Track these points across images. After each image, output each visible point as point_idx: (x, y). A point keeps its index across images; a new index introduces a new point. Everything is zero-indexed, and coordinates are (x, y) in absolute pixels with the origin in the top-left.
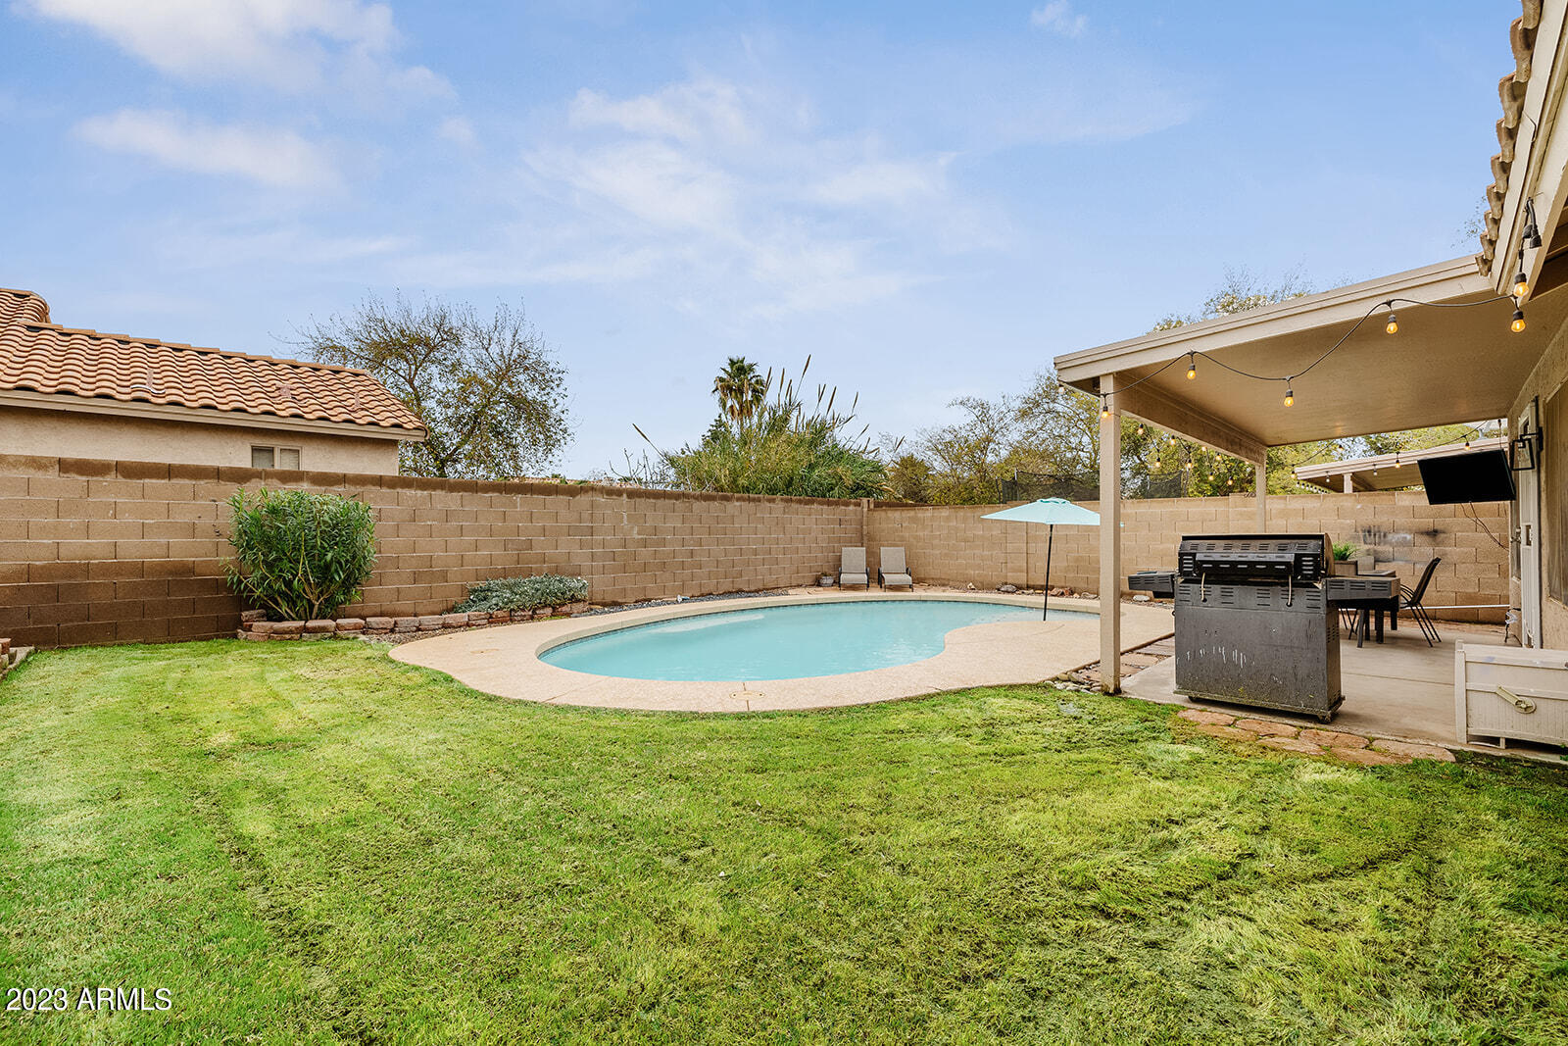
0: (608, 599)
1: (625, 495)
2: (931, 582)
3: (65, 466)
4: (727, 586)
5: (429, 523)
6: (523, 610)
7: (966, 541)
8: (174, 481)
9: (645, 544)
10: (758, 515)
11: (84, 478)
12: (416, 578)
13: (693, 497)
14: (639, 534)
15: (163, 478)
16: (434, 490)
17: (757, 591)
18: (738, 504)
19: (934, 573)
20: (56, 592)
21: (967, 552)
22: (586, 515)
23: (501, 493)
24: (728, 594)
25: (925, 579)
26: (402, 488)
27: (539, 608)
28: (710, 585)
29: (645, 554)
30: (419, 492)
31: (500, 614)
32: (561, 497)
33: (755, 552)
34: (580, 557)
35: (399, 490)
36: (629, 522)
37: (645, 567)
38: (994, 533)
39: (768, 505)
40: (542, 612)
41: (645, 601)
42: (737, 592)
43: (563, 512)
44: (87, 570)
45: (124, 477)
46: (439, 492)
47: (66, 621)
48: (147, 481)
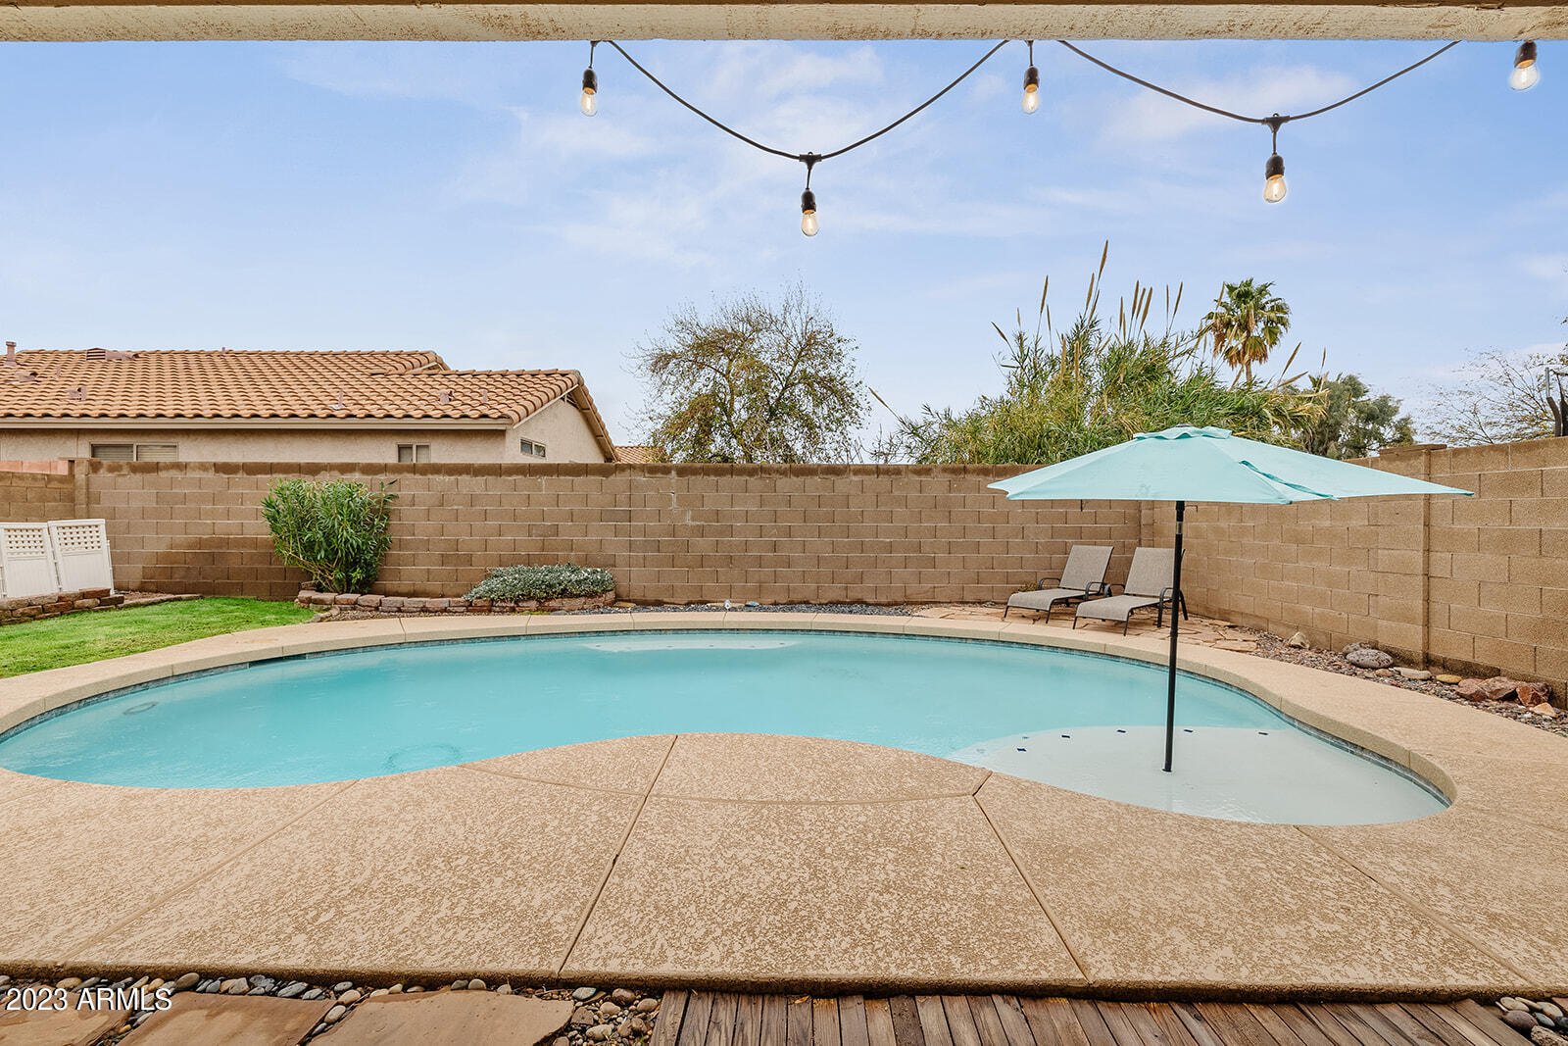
0: (650, 597)
1: (673, 473)
2: (1238, 620)
3: (220, 468)
4: (835, 592)
5: (456, 507)
6: (503, 601)
7: (1299, 540)
8: (274, 476)
9: (701, 532)
10: (896, 493)
11: (227, 476)
12: (444, 560)
13: (778, 471)
14: (693, 519)
15: (267, 474)
16: (460, 475)
17: (889, 605)
18: (855, 478)
19: (1241, 600)
20: (213, 557)
21: (1301, 564)
22: (622, 497)
23: (525, 476)
24: (834, 605)
25: (1229, 612)
26: (432, 474)
27: (523, 601)
28: (807, 590)
29: (704, 545)
30: (447, 478)
31: (480, 603)
32: (592, 478)
33: (890, 548)
34: (614, 545)
35: (430, 476)
36: (680, 504)
37: (702, 561)
38: (1353, 523)
39: (917, 478)
40: (525, 604)
41: (700, 603)
42: (851, 603)
43: (594, 494)
44: (227, 542)
45: (248, 474)
46: (465, 477)
47: (217, 579)
48: (259, 476)
